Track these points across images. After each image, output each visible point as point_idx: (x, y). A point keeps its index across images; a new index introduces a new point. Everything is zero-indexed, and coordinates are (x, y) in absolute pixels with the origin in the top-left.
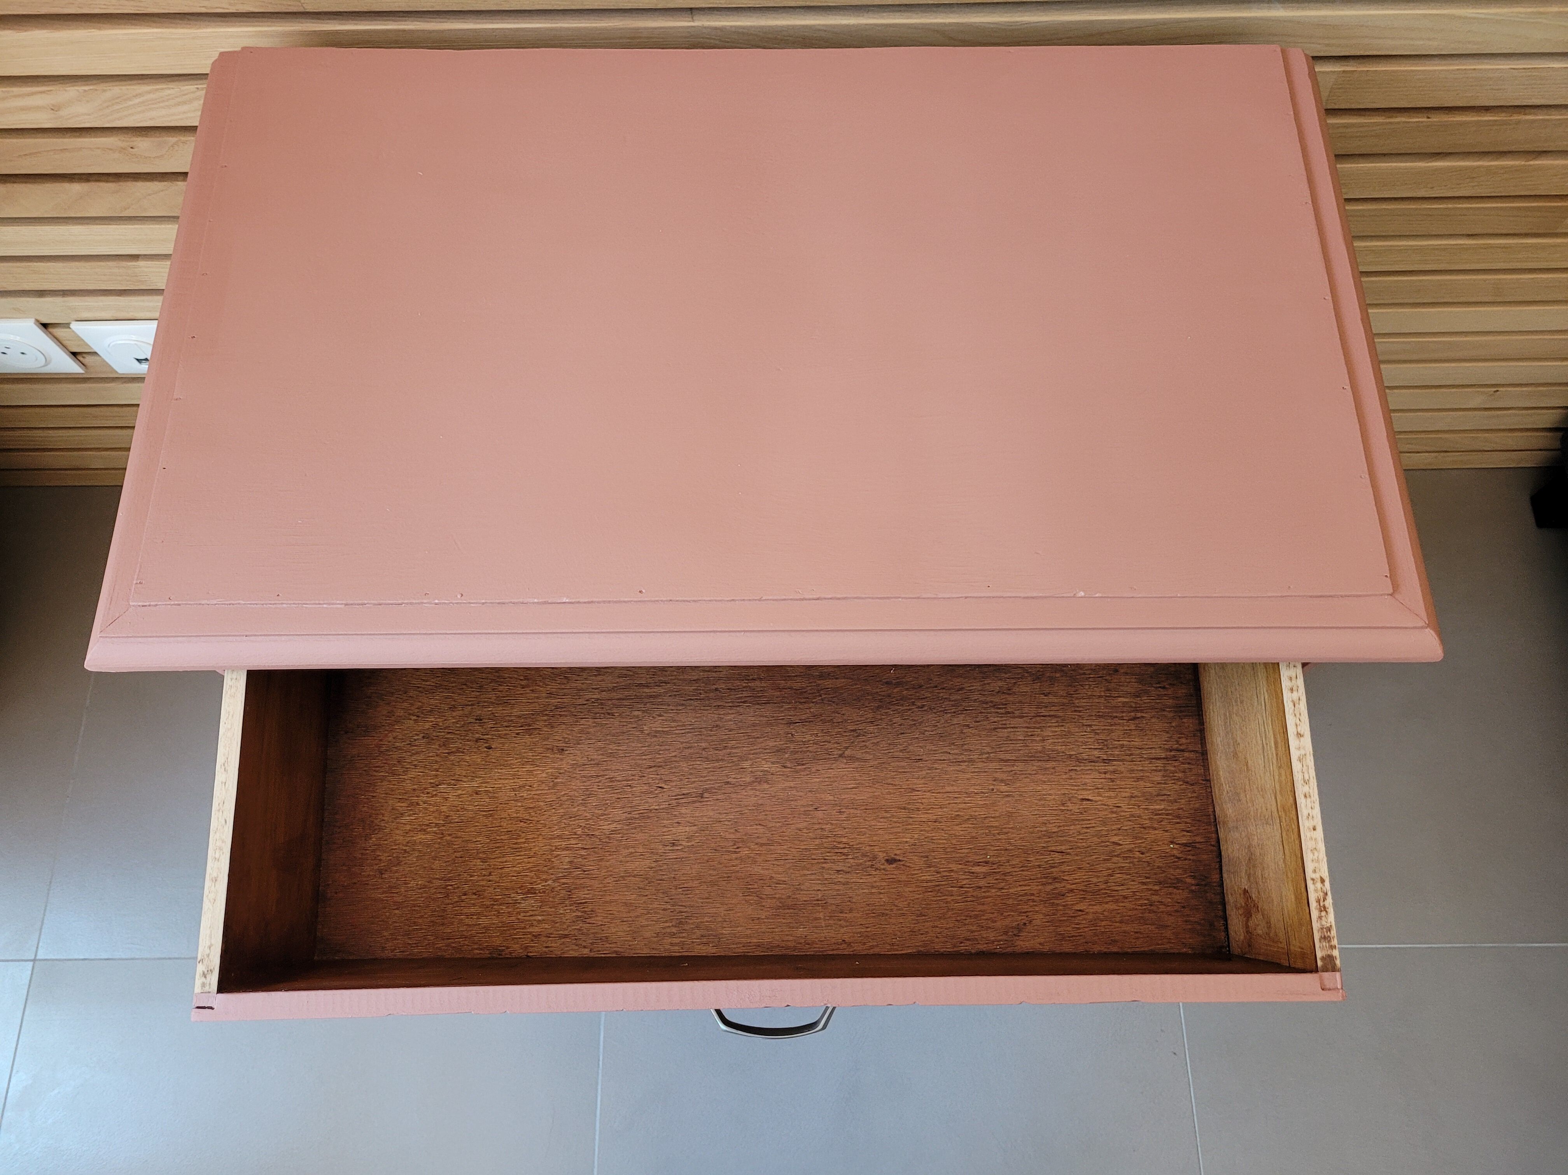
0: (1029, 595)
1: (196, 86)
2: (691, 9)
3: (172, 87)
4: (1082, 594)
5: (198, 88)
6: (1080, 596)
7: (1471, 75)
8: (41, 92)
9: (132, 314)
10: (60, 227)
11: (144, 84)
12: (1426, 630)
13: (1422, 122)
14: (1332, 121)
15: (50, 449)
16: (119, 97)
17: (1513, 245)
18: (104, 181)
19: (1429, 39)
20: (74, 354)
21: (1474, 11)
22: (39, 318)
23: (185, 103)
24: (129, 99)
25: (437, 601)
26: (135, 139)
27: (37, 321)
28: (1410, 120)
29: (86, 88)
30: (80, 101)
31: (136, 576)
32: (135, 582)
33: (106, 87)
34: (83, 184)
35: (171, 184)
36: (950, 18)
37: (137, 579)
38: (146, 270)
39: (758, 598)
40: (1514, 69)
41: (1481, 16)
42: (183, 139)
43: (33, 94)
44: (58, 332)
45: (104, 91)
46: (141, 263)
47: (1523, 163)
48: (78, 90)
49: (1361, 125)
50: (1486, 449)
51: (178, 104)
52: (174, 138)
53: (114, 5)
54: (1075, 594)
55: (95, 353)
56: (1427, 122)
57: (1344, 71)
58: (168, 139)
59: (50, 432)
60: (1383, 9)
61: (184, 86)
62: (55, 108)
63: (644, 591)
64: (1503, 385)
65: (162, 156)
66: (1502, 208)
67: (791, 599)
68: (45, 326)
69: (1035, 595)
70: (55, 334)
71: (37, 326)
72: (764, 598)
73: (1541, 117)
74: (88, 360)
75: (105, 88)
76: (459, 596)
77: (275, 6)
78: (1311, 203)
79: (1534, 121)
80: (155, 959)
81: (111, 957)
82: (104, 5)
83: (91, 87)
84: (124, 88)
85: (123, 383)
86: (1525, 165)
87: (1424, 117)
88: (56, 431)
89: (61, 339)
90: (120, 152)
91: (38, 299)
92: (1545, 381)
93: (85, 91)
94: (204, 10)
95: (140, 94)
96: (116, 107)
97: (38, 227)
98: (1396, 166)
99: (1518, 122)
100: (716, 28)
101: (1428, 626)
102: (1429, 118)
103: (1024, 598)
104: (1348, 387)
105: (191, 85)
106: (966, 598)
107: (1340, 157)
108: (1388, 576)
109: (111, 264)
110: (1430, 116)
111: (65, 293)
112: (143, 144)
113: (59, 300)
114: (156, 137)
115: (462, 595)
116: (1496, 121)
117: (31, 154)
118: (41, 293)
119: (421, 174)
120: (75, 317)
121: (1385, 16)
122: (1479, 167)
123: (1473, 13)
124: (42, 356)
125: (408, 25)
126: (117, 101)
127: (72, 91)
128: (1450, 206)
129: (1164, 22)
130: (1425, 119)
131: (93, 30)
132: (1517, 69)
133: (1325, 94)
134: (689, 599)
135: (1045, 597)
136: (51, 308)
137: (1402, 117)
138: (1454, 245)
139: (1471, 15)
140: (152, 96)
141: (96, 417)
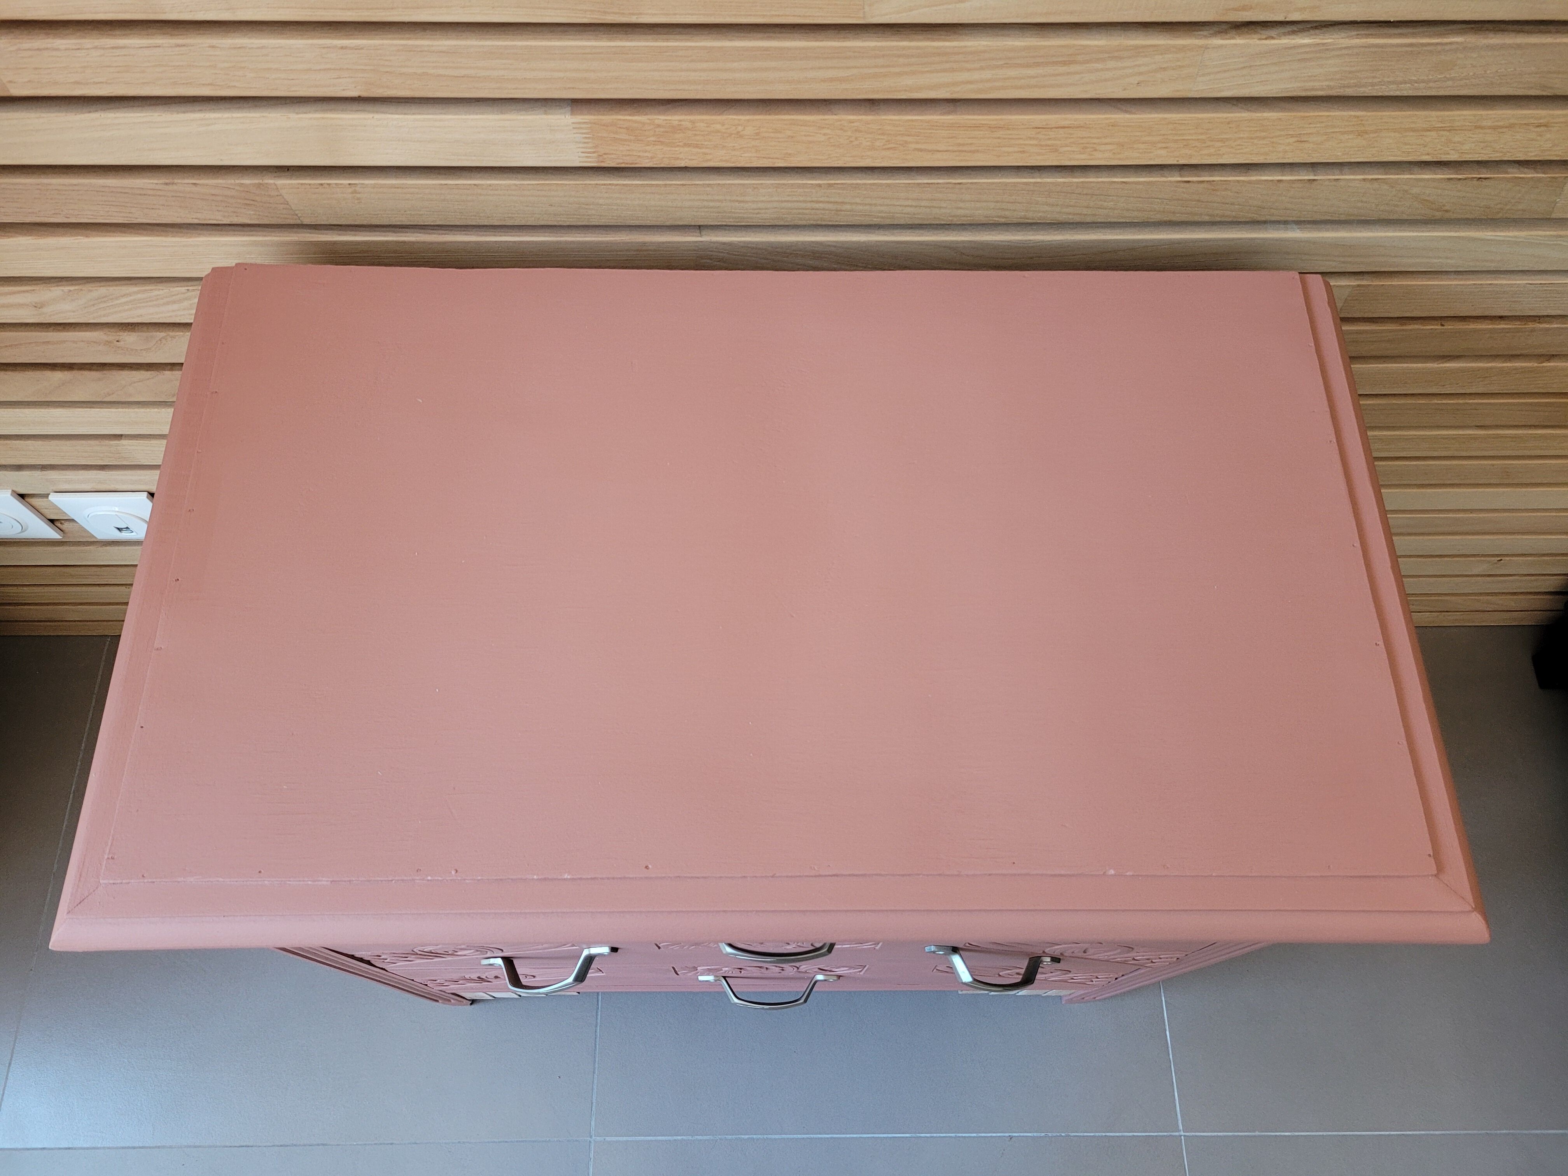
0: (1057, 872)
1: (186, 288)
2: (700, 226)
3: (160, 288)
4: (1112, 872)
5: (188, 290)
6: (1110, 874)
7: (1487, 289)
8: (24, 292)
9: (113, 486)
10: (41, 410)
11: (131, 284)
12: (1473, 914)
13: (1436, 329)
14: (1345, 328)
15: (25, 603)
16: (104, 297)
17: (1522, 435)
18: (87, 370)
19: (1447, 258)
20: (52, 521)
21: (1493, 234)
22: (15, 489)
23: (174, 302)
24: (117, 298)
25: (429, 878)
26: (121, 333)
27: (13, 491)
28: (1425, 327)
29: (72, 288)
30: (64, 300)
31: (107, 851)
32: (106, 857)
33: (92, 287)
34: (66, 373)
35: (158, 373)
36: (962, 236)
37: (109, 853)
38: (129, 448)
39: (771, 875)
40: (1531, 284)
41: (1498, 238)
42: (171, 334)
43: (14, 293)
44: (34, 501)
45: (91, 291)
46: (124, 442)
47: (1536, 365)
48: (63, 290)
49: (1376, 332)
50: (1488, 609)
51: (168, 303)
52: (162, 333)
53: (102, 216)
54: (1105, 873)
55: (73, 520)
56: (1442, 329)
57: (1359, 286)
58: (155, 333)
59: (25, 588)
60: (1400, 231)
61: (174, 287)
62: (38, 306)
63: (650, 866)
64: (1507, 555)
65: (150, 349)
66: (1514, 404)
67: (807, 876)
68: (22, 496)
69: (1063, 872)
70: (30, 503)
71: (14, 497)
72: (777, 875)
73: (1556, 326)
74: (66, 526)
75: (90, 288)
76: (453, 872)
77: (270, 219)
78: (1335, 441)
79: (1548, 329)
80: (117, 1148)
81: (70, 1146)
82: (92, 215)
83: (77, 287)
84: (111, 289)
85: (101, 546)
86: (1538, 367)
87: (1437, 325)
88: (31, 588)
89: (37, 507)
90: (105, 344)
91: (17, 473)
92: (1549, 552)
93: (70, 291)
94: (196, 221)
95: (127, 294)
96: (102, 305)
97: (17, 410)
98: (1408, 367)
99: (1533, 330)
100: (724, 243)
101: (1475, 909)
102: (1442, 325)
103: (1052, 875)
104: (1381, 643)
105: (181, 287)
106: (990, 875)
107: (1354, 359)
108: (1432, 854)
109: (92, 442)
110: (1443, 323)
111: (44, 467)
112: (130, 338)
113: (37, 474)
114: (144, 332)
115: (457, 871)
116: (1510, 329)
117: (11, 346)
118: (19, 468)
119: (421, 401)
120: (55, 489)
121: (1402, 238)
122: (1491, 368)
123: (1491, 236)
124: (19, 524)
125: (408, 237)
126: (103, 300)
127: (57, 291)
128: (1461, 401)
129: (1179, 242)
130: (1440, 327)
131: (79, 237)
132: (1534, 284)
133: (1339, 305)
134: (698, 875)
135: (1073, 875)
136: (28, 481)
137: (1414, 324)
138: (1463, 435)
139: (1489, 238)
140: (140, 296)
141: (72, 576)
